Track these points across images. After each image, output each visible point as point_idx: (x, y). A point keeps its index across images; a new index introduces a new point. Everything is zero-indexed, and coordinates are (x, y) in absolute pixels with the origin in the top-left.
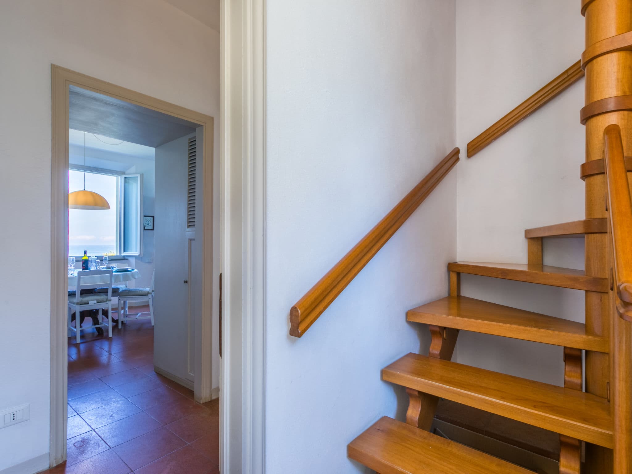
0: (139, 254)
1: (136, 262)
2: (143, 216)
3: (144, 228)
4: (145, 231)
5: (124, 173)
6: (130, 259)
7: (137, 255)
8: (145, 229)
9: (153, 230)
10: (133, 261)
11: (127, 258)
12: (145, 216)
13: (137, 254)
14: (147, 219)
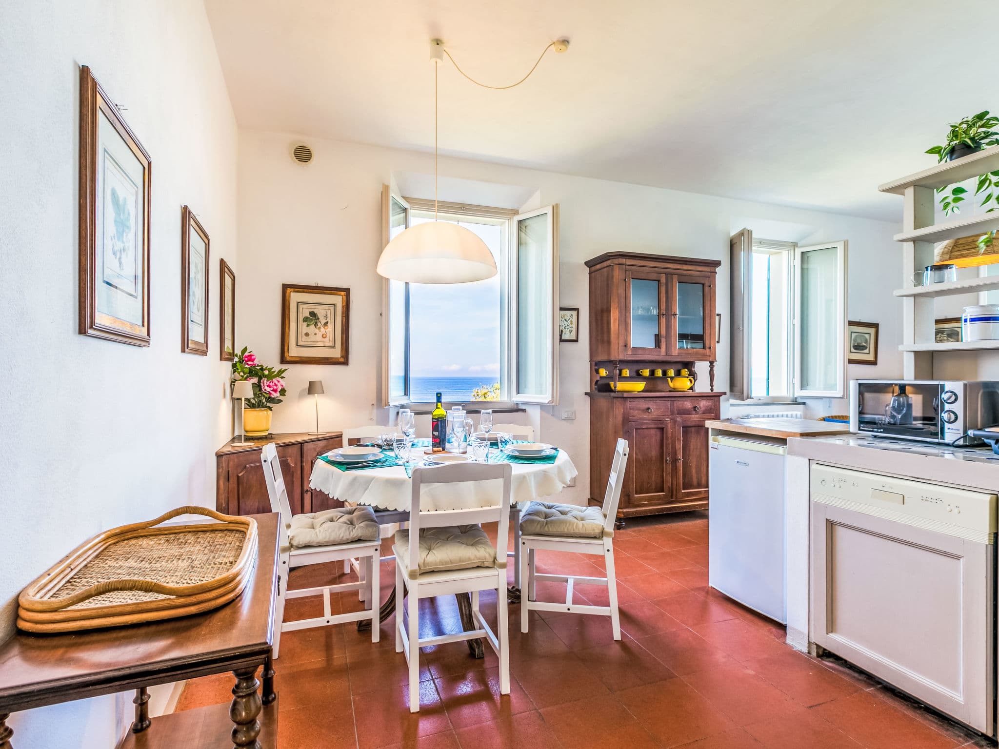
0: (550, 399)
1: (542, 418)
2: (559, 309)
3: (561, 335)
4: (562, 343)
5: (516, 212)
6: (529, 409)
7: (547, 401)
8: (561, 340)
9: (576, 341)
10: (535, 414)
11: (523, 407)
12: (561, 309)
13: (546, 398)
14: (564, 316)
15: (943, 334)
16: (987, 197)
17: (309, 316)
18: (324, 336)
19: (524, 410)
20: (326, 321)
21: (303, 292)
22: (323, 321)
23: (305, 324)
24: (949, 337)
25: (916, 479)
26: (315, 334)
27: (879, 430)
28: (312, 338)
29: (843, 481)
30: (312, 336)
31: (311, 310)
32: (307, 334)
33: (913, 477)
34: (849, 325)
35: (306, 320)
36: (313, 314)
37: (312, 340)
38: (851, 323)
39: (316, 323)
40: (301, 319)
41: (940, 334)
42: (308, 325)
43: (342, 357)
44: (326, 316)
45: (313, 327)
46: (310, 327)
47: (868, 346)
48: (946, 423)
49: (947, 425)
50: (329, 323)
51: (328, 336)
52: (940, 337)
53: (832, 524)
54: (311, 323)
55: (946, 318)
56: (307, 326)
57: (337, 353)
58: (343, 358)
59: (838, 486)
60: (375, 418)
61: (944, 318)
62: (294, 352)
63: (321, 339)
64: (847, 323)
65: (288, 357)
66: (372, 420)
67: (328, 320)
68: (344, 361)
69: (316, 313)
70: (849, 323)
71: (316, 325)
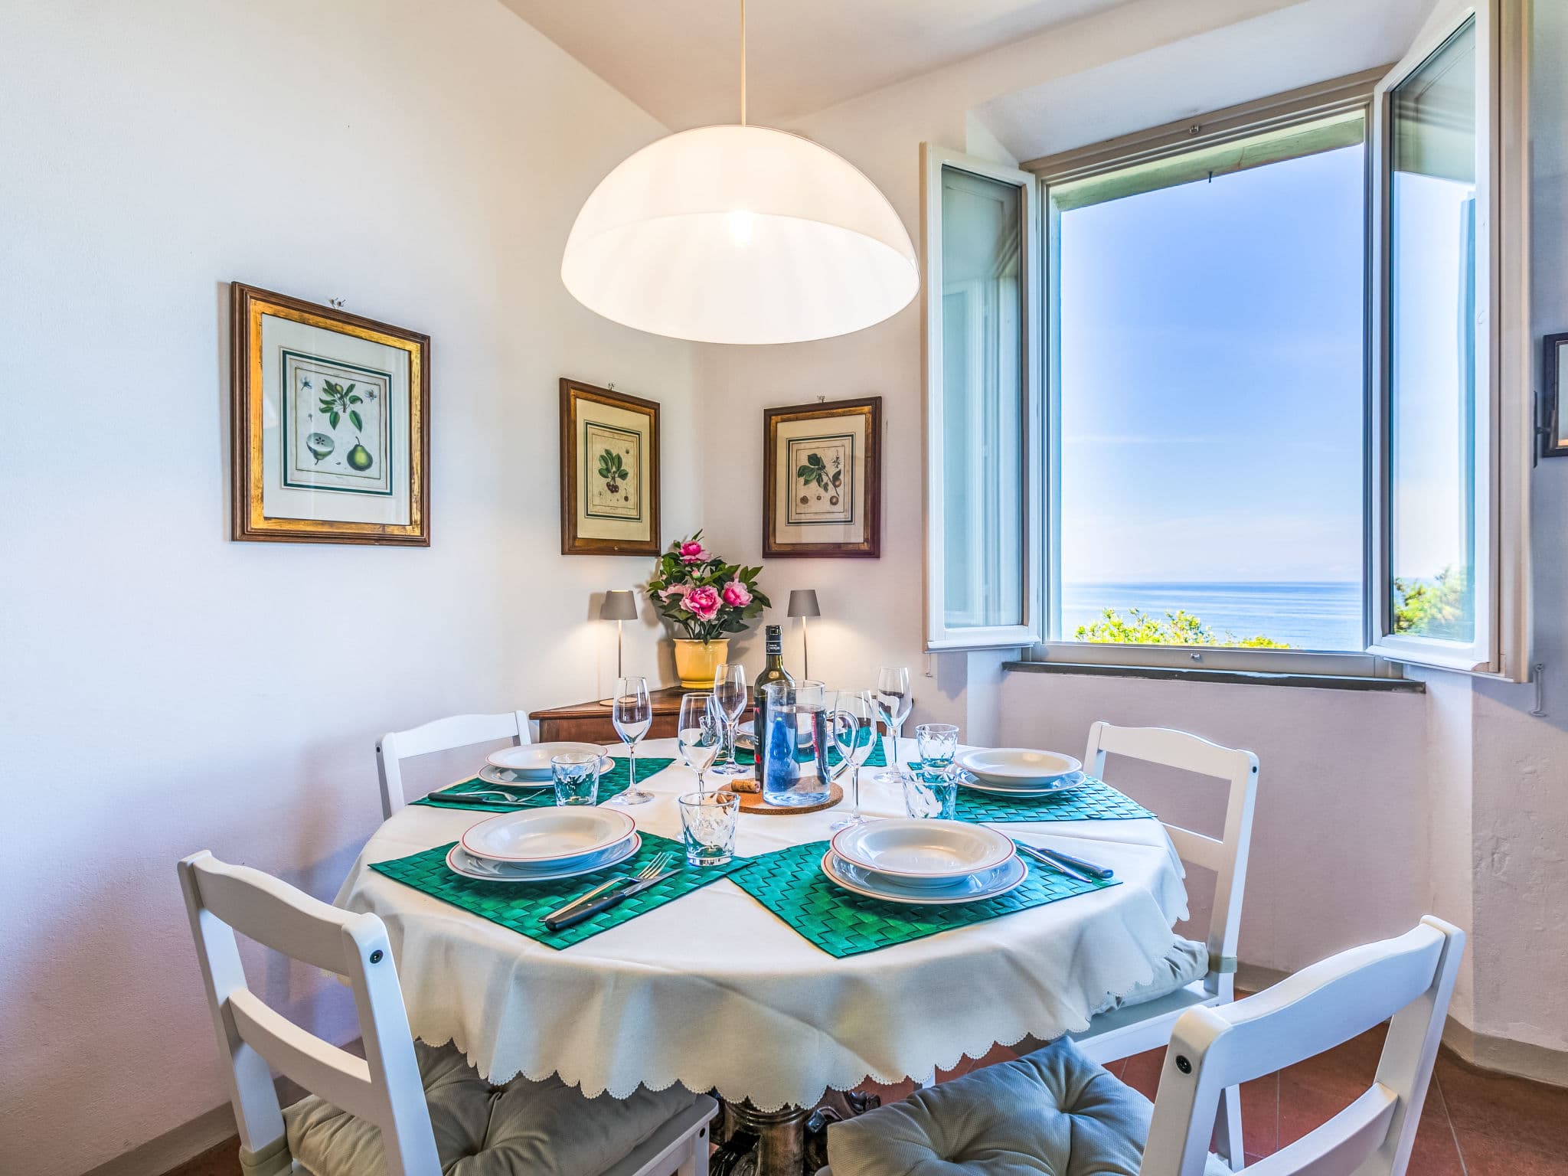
0: (1491, 657)
6: (1435, 685)
7: (1478, 664)
10: (1454, 700)
11: (1417, 677)
17: (808, 465)
18: (834, 500)
19: (1418, 688)
20: (838, 470)
21: (797, 419)
22: (831, 470)
23: (802, 480)
26: (819, 498)
28: (814, 506)
30: (812, 501)
31: (811, 453)
32: (804, 500)
35: (802, 471)
36: (814, 459)
37: (813, 510)
39: (820, 475)
40: (794, 471)
42: (806, 482)
43: (866, 540)
44: (837, 461)
45: (814, 484)
46: (809, 485)
50: (842, 472)
51: (841, 499)
54: (811, 478)
56: (805, 484)
57: (857, 535)
58: (867, 542)
60: (934, 672)
62: (785, 536)
63: (827, 506)
65: (773, 545)
66: (928, 675)
67: (841, 467)
68: (872, 550)
69: (819, 456)
71: (819, 480)
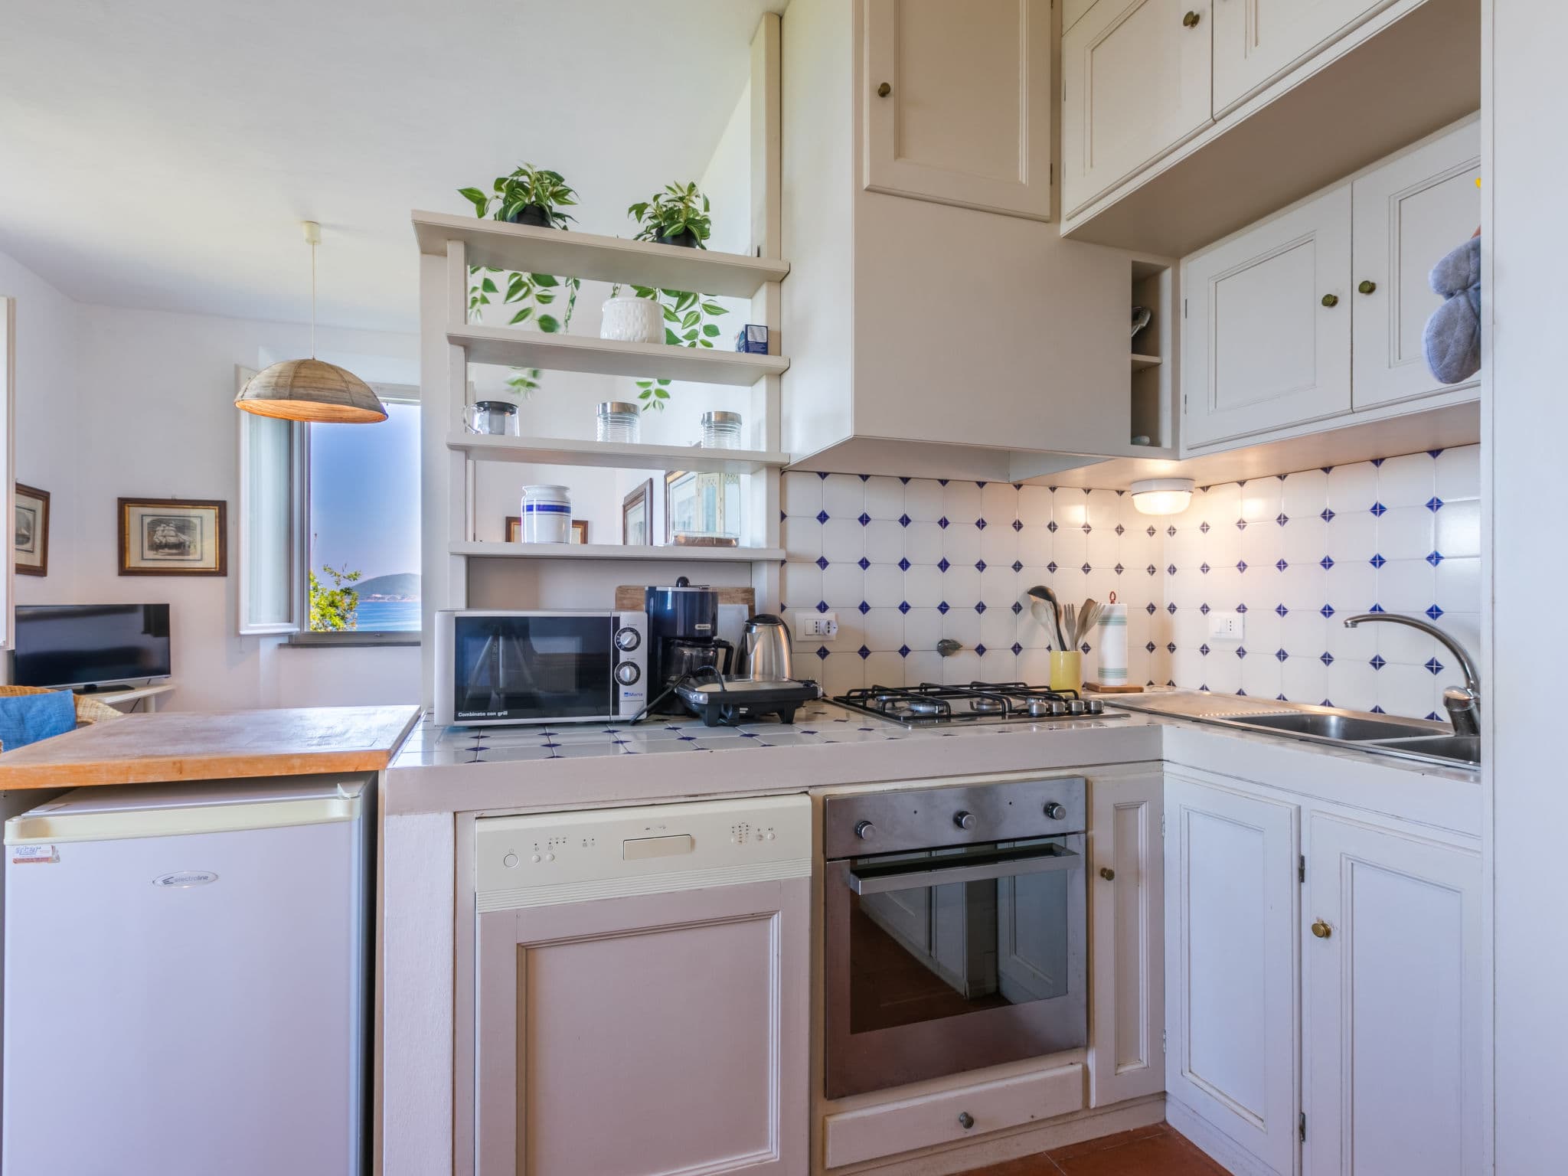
15: (168, 526)
16: (519, 314)
24: (179, 532)
25: (694, 798)
27: (500, 714)
29: (561, 841)
33: (686, 796)
34: (17, 493)
38: (21, 489)
41: (163, 525)
47: (31, 537)
48: (621, 685)
49: (622, 688)
52: (163, 531)
53: (527, 949)
55: (173, 498)
59: (548, 857)
61: (170, 498)
64: (13, 489)
70: (17, 489)
